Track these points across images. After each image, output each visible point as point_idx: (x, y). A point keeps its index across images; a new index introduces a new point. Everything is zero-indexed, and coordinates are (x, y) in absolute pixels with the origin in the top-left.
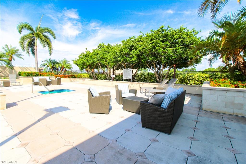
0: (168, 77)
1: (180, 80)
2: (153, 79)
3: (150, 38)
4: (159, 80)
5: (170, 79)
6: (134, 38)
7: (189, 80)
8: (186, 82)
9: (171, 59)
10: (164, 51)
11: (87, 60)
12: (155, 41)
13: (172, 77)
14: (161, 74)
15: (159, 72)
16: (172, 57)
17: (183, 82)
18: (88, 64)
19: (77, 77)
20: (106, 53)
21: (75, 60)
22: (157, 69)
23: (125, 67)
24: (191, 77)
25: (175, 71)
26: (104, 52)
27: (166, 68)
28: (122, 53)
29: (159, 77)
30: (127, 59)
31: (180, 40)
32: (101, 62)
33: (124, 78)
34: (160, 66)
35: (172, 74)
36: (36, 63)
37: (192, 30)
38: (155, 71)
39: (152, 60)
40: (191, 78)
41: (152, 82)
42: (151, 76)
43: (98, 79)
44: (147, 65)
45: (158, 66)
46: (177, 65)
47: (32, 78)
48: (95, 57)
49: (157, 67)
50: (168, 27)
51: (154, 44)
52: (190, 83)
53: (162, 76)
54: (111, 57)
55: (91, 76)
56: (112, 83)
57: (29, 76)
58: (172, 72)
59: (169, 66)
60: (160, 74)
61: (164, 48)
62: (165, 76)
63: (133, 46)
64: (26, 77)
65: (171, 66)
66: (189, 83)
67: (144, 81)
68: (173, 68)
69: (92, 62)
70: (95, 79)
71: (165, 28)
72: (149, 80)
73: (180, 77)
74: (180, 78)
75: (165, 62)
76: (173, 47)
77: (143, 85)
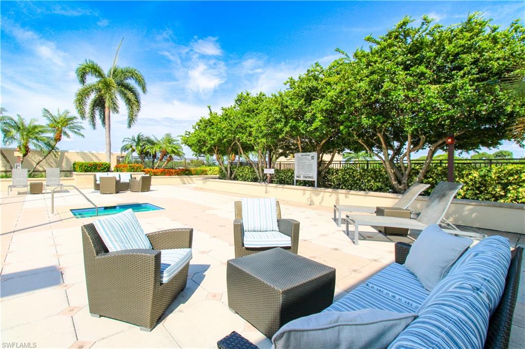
0: (428, 176)
1: (472, 185)
2: (379, 181)
3: (364, 60)
4: (400, 183)
5: (434, 182)
6: (318, 68)
7: (505, 187)
8: (494, 192)
9: (438, 119)
10: (410, 94)
11: (210, 134)
12: (381, 66)
13: (440, 175)
14: (406, 168)
15: (397, 160)
16: (439, 114)
17: (481, 192)
18: (210, 143)
19: (195, 175)
20: (251, 115)
21: (184, 135)
22: (391, 152)
23: (300, 149)
24: (512, 175)
25: (451, 157)
26: (247, 112)
27: (423, 149)
28: (285, 110)
29: (399, 175)
30: (300, 126)
31: (468, 58)
32: (238, 136)
33: (297, 177)
34: (402, 144)
35: (441, 166)
36: (108, 143)
37: (512, 26)
38: (385, 158)
39: (374, 127)
40: (511, 178)
41: (376, 191)
42: (375, 172)
43: (237, 180)
44: (360, 141)
45: (396, 144)
46: (458, 138)
47: (93, 176)
48: (224, 124)
49: (392, 147)
50: (425, 19)
51: (375, 77)
52: (509, 195)
53: (407, 172)
54: (261, 124)
55: (222, 171)
56: (266, 190)
57: (90, 171)
58: (441, 160)
59: (431, 142)
60: (402, 166)
61: (410, 87)
62: (418, 173)
63: (315, 89)
64: (83, 173)
65: (436, 142)
66: (505, 196)
67: (352, 186)
68: (444, 150)
69: (219, 138)
70: (231, 179)
71: (415, 24)
72: (367, 184)
73: (470, 177)
74: (471, 180)
75: (416, 130)
76: (444, 82)
77: (346, 197)
